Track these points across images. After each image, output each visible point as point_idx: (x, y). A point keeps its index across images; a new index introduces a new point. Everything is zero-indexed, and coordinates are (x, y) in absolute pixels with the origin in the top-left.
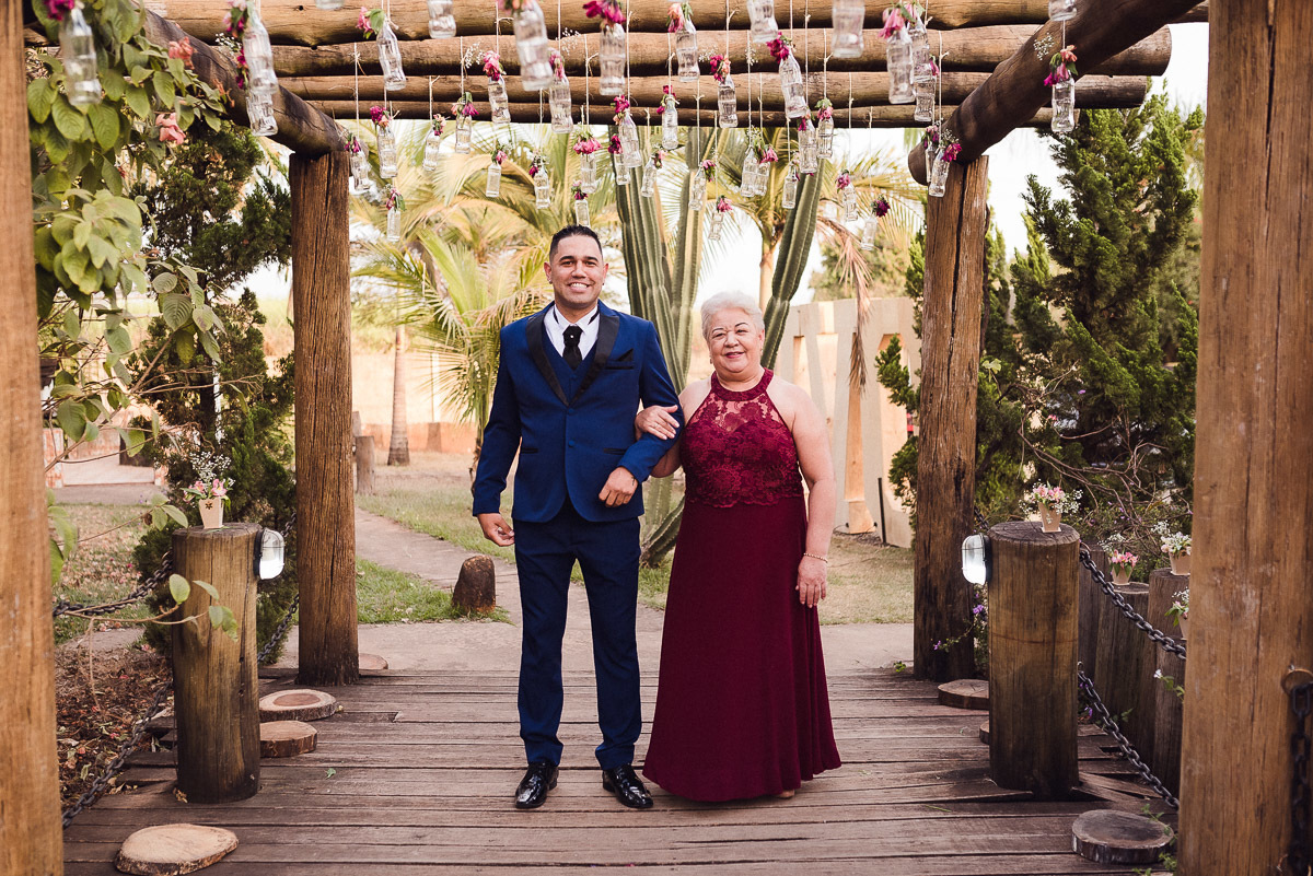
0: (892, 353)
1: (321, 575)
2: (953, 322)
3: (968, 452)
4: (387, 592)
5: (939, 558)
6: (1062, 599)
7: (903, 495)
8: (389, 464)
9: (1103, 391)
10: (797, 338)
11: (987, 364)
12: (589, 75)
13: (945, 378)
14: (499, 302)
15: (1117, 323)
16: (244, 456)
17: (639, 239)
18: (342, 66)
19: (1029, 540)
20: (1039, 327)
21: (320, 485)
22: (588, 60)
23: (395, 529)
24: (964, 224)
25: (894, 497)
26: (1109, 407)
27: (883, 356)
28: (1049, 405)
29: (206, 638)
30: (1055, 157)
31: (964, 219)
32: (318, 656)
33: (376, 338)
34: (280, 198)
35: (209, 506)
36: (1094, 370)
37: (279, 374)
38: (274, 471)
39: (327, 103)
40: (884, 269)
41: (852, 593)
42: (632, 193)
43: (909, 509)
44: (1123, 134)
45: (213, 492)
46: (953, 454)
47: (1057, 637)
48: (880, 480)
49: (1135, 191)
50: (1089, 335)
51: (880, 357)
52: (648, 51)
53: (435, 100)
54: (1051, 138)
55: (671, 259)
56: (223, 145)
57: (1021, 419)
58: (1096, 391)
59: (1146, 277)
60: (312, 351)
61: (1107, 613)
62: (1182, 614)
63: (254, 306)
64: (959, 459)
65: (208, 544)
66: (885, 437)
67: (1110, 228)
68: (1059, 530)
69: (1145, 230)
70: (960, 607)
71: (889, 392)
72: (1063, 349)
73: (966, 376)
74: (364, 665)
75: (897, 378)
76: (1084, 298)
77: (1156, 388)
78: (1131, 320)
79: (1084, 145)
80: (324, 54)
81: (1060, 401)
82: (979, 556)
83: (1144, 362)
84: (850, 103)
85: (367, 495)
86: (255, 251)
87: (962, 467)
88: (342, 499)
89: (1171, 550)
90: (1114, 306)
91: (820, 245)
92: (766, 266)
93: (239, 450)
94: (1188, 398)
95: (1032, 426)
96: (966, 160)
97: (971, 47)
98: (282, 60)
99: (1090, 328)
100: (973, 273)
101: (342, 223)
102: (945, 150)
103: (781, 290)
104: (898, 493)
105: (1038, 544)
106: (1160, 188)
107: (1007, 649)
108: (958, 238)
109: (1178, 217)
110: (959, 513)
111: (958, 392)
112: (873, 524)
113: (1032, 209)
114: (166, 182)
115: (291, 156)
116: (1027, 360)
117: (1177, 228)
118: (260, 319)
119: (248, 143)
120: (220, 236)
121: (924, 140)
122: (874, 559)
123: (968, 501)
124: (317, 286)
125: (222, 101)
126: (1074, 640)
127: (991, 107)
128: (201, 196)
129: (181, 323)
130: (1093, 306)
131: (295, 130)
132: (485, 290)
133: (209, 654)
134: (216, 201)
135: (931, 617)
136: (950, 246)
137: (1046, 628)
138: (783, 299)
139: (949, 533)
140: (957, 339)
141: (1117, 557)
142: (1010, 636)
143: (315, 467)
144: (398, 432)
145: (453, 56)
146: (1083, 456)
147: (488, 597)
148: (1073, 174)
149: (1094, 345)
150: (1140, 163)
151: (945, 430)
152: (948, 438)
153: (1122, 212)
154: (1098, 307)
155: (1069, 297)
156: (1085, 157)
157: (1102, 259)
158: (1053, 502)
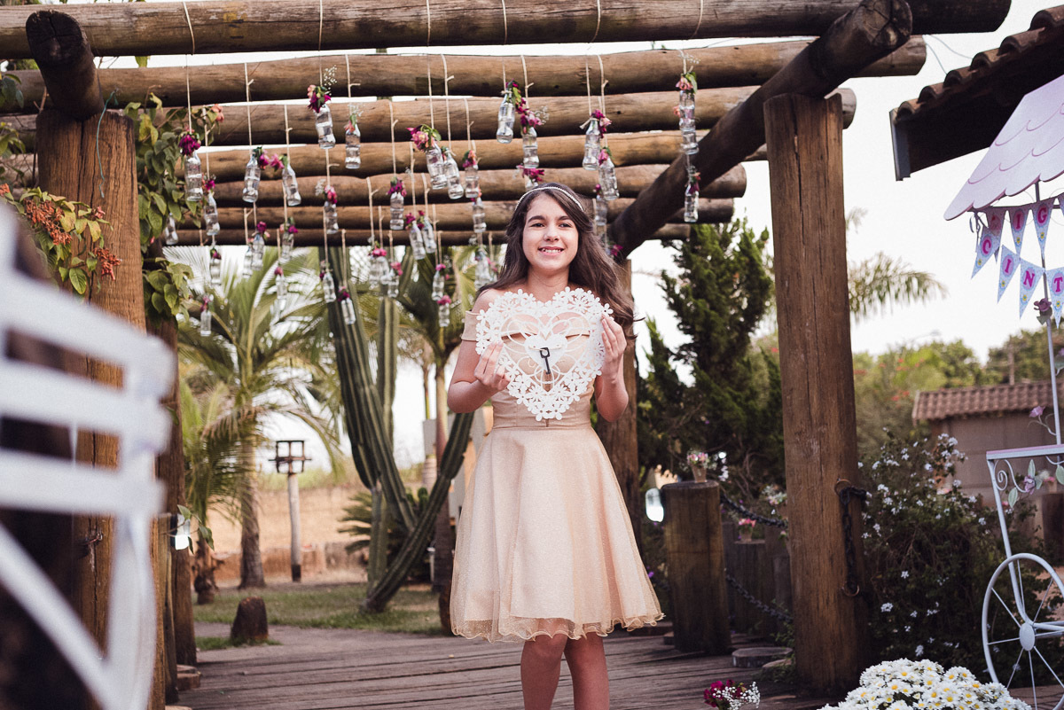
3: (633, 465)
6: (712, 524)
11: (642, 405)
15: (728, 375)
30: (676, 261)
36: (715, 403)
44: (720, 244)
46: (624, 467)
47: (711, 549)
49: (732, 281)
50: (709, 379)
54: (671, 249)
59: (744, 339)
64: (629, 470)
67: (717, 307)
68: (706, 481)
69: (740, 307)
76: (705, 355)
77: (757, 416)
78: (736, 372)
79: (694, 251)
82: (657, 502)
83: (747, 399)
90: (724, 361)
94: (778, 421)
99: (711, 377)
106: (748, 277)
107: (680, 559)
109: (762, 296)
113: (664, 294)
126: (721, 552)
130: (710, 361)
137: (703, 542)
142: (681, 550)
147: (263, 627)
148: (689, 271)
149: (713, 385)
150: (733, 262)
151: (616, 450)
152: (620, 455)
153: (724, 297)
154: (714, 362)
155: (693, 357)
156: (696, 259)
157: (714, 326)
158: (701, 462)
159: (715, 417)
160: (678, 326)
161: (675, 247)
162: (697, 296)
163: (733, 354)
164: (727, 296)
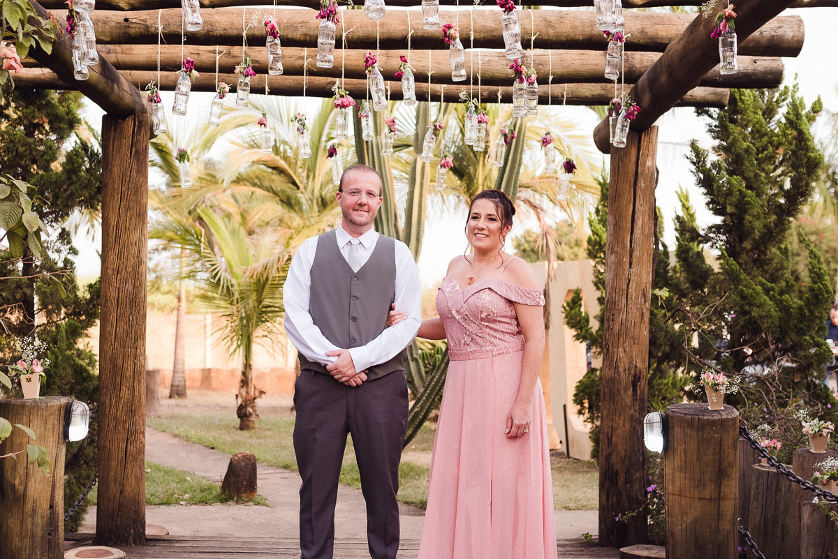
0: (575, 300)
1: (117, 455)
2: (631, 256)
3: (643, 362)
4: (168, 484)
5: (620, 447)
6: (726, 464)
7: (584, 414)
8: (170, 396)
9: (751, 314)
11: (657, 292)
12: (345, 48)
13: (624, 301)
14: (263, 260)
15: (760, 262)
18: (148, 35)
19: (698, 415)
20: (697, 267)
21: (118, 380)
22: (344, 35)
23: (175, 441)
24: (639, 181)
25: (577, 416)
26: (755, 327)
27: (568, 304)
28: (706, 327)
29: (22, 488)
30: (710, 131)
31: (639, 175)
32: (112, 521)
34: (93, 156)
35: (29, 380)
36: (743, 296)
37: (88, 296)
38: (81, 374)
39: (133, 72)
43: (589, 425)
44: (763, 115)
45: (32, 369)
46: (631, 362)
47: (722, 494)
48: (565, 406)
49: (774, 157)
50: (738, 267)
51: (565, 305)
52: (392, 28)
53: (220, 71)
54: (706, 117)
55: (402, 223)
56: (49, 111)
57: (684, 337)
59: (783, 224)
60: (115, 272)
61: (757, 488)
62: (821, 482)
63: (69, 242)
64: (636, 366)
65: (26, 410)
66: (569, 372)
67: (755, 185)
68: (723, 408)
69: (781, 187)
70: (636, 486)
71: (574, 332)
72: (718, 282)
73: (641, 300)
74: (149, 532)
77: (791, 313)
78: (771, 260)
79: (733, 121)
80: (134, 26)
81: (715, 324)
82: (658, 429)
83: (782, 293)
84: (550, 79)
85: (153, 416)
86: (72, 197)
87: (637, 373)
88: (136, 393)
89: (810, 432)
90: (757, 248)
93: (53, 353)
94: (818, 322)
95: (692, 344)
96: (642, 126)
97: (647, 30)
98: (100, 29)
99: (740, 265)
100: (646, 218)
101: (142, 172)
102: (626, 110)
104: (580, 413)
105: (706, 418)
106: (794, 152)
107: (681, 505)
108: (635, 190)
109: (809, 176)
110: (635, 410)
111: (634, 314)
112: (559, 442)
113: (693, 168)
114: (3, 139)
115: (104, 117)
116: (688, 293)
117: (808, 184)
118: (74, 251)
119: (69, 112)
120: (44, 184)
122: (561, 467)
123: (642, 400)
124: (121, 220)
125: (54, 29)
126: (735, 499)
127: (663, 79)
128: (31, 151)
129: (12, 225)
130: (741, 247)
131: (108, 89)
132: (251, 253)
133: (24, 502)
134: (42, 156)
135: (613, 495)
136: (627, 196)
137: (713, 486)
139: (628, 426)
140: (634, 270)
141: (765, 443)
142: (683, 494)
143: (115, 366)
144: (178, 372)
146: (734, 367)
147: (251, 486)
148: (725, 143)
149: (743, 276)
150: (777, 136)
151: (624, 342)
152: (627, 349)
153: (763, 174)
154: (745, 248)
155: (721, 241)
156: (735, 129)
157: (749, 208)
158: (718, 385)
159: (742, 312)
160: (708, 204)
161: (711, 116)
162: (731, 173)
163: (769, 240)
164: (767, 174)
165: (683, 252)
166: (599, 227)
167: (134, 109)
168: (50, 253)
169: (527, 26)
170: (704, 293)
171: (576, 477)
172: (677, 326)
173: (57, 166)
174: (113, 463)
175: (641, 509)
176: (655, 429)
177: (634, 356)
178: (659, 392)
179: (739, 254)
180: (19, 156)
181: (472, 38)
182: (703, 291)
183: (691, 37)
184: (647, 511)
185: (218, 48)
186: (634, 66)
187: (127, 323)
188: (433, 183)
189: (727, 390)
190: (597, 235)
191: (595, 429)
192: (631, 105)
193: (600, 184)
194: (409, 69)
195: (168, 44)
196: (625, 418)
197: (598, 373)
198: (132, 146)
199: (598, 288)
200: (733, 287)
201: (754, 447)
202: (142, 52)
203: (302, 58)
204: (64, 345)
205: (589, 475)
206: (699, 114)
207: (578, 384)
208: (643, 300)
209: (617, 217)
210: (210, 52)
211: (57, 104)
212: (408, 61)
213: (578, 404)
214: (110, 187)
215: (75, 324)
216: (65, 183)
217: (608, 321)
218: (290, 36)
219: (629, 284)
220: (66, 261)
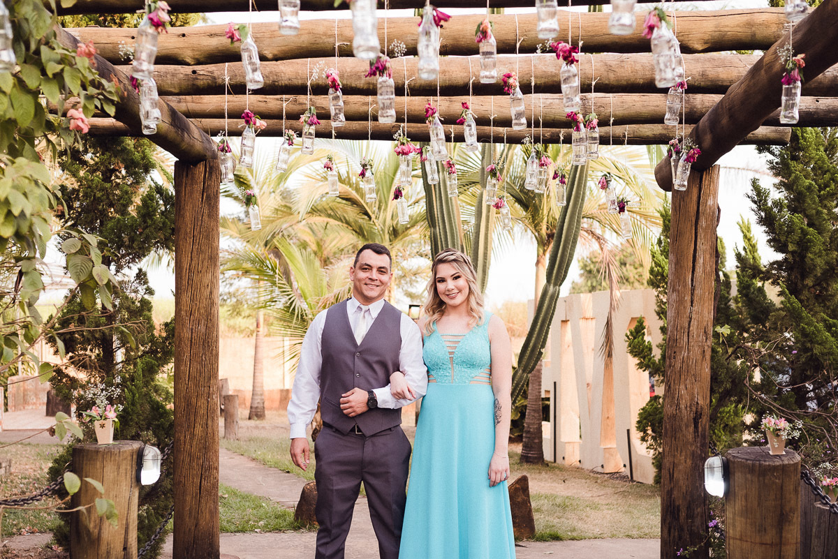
0: (638, 330)
1: (192, 489)
2: (692, 294)
3: (704, 399)
4: (244, 511)
5: (681, 482)
6: (787, 509)
7: (647, 441)
8: (250, 418)
9: (812, 351)
10: (564, 322)
11: (718, 329)
12: (408, 95)
13: (686, 339)
14: (334, 291)
15: (822, 298)
16: (134, 395)
17: (442, 237)
18: (216, 86)
19: (760, 461)
20: (758, 303)
21: (192, 419)
22: (407, 83)
23: (253, 464)
24: (701, 218)
25: (640, 442)
26: (816, 363)
27: (631, 333)
28: (767, 363)
29: (96, 531)
30: (772, 168)
31: (700, 214)
32: (188, 553)
33: (243, 327)
34: (167, 199)
35: (102, 426)
36: (804, 334)
37: (164, 335)
38: (157, 409)
39: (204, 120)
40: (627, 280)
41: (608, 516)
42: (438, 204)
43: (652, 452)
44: (825, 151)
45: (106, 415)
46: (692, 399)
47: (783, 539)
48: (628, 431)
50: (800, 305)
51: (629, 334)
52: (454, 75)
53: (287, 118)
54: (767, 154)
56: (125, 157)
57: (746, 373)
58: (806, 350)
60: (188, 314)
61: (819, 526)
63: (146, 282)
64: (697, 403)
65: (100, 455)
66: (633, 397)
67: (816, 223)
68: (784, 453)
70: (698, 521)
71: (636, 361)
72: (778, 318)
73: (702, 337)
75: (643, 350)
76: (796, 277)
78: (834, 295)
79: (794, 158)
80: (202, 77)
81: (776, 360)
82: (718, 473)
84: (612, 121)
85: (232, 440)
86: (147, 239)
87: (699, 410)
88: (210, 430)
90: (819, 284)
91: (579, 261)
92: (540, 265)
93: (130, 391)
95: (754, 380)
96: (703, 167)
97: (708, 73)
98: (169, 82)
99: (801, 301)
100: (708, 256)
101: (213, 214)
102: (687, 153)
103: (553, 278)
104: (643, 439)
105: (767, 464)
107: (742, 549)
108: (696, 229)
110: (696, 446)
111: (696, 351)
112: (623, 465)
113: (754, 206)
114: (81, 185)
115: (176, 163)
116: (749, 328)
118: (150, 291)
119: (144, 157)
120: (121, 227)
121: (669, 151)
122: (624, 491)
123: (704, 437)
124: (193, 263)
125: (117, 92)
126: (796, 543)
127: (725, 121)
128: (108, 195)
129: (83, 278)
130: (803, 285)
131: (179, 139)
132: (325, 284)
133: (99, 545)
134: (119, 200)
135: (675, 529)
136: (689, 235)
137: (774, 531)
138: (555, 285)
139: (689, 462)
140: (695, 308)
141: (827, 481)
142: (744, 538)
143: (189, 404)
144: (257, 394)
145: (302, 79)
146: (796, 402)
148: (786, 181)
149: (805, 313)
151: (686, 380)
152: (688, 386)
153: (825, 211)
154: (807, 285)
155: (783, 277)
156: (796, 167)
157: (811, 245)
158: (780, 430)
159: (804, 350)
160: (769, 241)
161: (773, 154)
162: (793, 210)
163: (831, 276)
164: (829, 210)
165: (745, 288)
166: (661, 258)
167: (205, 156)
168: (128, 292)
169: (587, 71)
170: (766, 327)
171: (639, 502)
172: (739, 362)
173: (132, 210)
174: (188, 498)
175: (702, 544)
176: (716, 473)
177: (696, 393)
178: (721, 420)
179: (801, 290)
180: (97, 201)
181: (533, 84)
182: (764, 326)
183: (752, 81)
184: (709, 544)
185: (284, 96)
186: (695, 107)
187: (200, 363)
188: (498, 215)
189: (788, 435)
190: (660, 266)
191: (658, 455)
192: (691, 148)
193: (662, 215)
194: (470, 116)
195: (235, 94)
196: (686, 455)
197: (661, 400)
198: (203, 192)
199: (660, 318)
200: (794, 324)
201: (816, 493)
202: (210, 102)
203: (367, 104)
204: (139, 383)
205: (652, 501)
206: (760, 151)
207: (642, 411)
208: (705, 338)
209: (678, 256)
210: (277, 99)
211: (133, 150)
212: (470, 107)
213: (641, 431)
214: (183, 231)
215: (151, 362)
216: (140, 226)
217: (670, 359)
218: (353, 85)
219: (690, 322)
220: (143, 302)
